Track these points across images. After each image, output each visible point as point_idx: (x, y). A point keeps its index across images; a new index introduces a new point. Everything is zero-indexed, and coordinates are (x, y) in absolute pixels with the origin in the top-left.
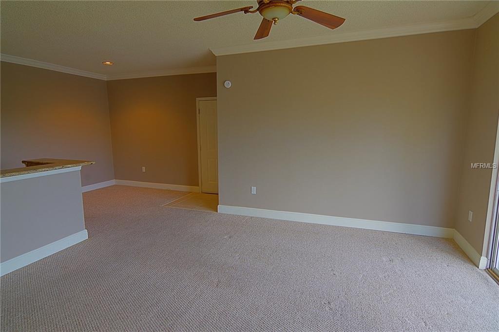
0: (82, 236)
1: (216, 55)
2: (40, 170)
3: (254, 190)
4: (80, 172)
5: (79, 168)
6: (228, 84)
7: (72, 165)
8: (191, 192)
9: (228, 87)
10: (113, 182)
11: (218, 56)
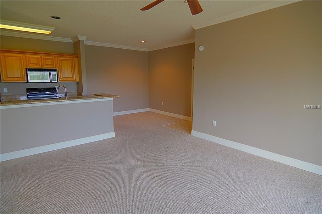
0: (112, 135)
1: (195, 29)
2: (91, 98)
3: (215, 123)
4: (112, 101)
5: (112, 99)
6: (202, 49)
7: (107, 97)
8: (186, 120)
9: (202, 50)
10: (148, 110)
11: (197, 30)
